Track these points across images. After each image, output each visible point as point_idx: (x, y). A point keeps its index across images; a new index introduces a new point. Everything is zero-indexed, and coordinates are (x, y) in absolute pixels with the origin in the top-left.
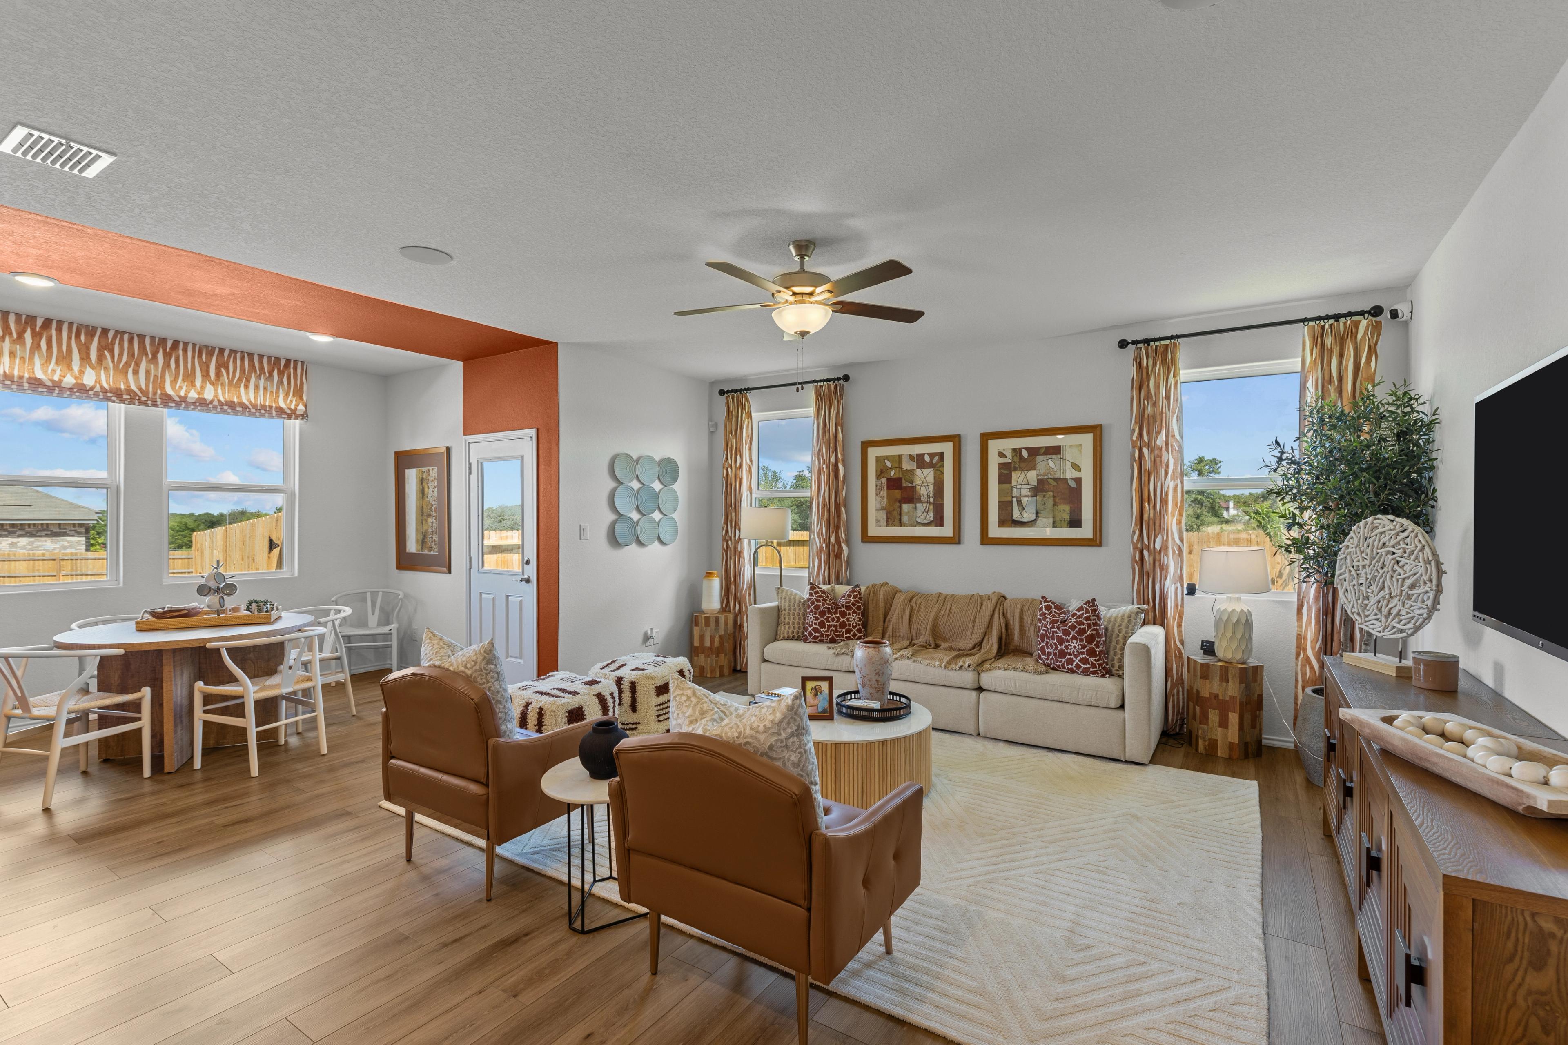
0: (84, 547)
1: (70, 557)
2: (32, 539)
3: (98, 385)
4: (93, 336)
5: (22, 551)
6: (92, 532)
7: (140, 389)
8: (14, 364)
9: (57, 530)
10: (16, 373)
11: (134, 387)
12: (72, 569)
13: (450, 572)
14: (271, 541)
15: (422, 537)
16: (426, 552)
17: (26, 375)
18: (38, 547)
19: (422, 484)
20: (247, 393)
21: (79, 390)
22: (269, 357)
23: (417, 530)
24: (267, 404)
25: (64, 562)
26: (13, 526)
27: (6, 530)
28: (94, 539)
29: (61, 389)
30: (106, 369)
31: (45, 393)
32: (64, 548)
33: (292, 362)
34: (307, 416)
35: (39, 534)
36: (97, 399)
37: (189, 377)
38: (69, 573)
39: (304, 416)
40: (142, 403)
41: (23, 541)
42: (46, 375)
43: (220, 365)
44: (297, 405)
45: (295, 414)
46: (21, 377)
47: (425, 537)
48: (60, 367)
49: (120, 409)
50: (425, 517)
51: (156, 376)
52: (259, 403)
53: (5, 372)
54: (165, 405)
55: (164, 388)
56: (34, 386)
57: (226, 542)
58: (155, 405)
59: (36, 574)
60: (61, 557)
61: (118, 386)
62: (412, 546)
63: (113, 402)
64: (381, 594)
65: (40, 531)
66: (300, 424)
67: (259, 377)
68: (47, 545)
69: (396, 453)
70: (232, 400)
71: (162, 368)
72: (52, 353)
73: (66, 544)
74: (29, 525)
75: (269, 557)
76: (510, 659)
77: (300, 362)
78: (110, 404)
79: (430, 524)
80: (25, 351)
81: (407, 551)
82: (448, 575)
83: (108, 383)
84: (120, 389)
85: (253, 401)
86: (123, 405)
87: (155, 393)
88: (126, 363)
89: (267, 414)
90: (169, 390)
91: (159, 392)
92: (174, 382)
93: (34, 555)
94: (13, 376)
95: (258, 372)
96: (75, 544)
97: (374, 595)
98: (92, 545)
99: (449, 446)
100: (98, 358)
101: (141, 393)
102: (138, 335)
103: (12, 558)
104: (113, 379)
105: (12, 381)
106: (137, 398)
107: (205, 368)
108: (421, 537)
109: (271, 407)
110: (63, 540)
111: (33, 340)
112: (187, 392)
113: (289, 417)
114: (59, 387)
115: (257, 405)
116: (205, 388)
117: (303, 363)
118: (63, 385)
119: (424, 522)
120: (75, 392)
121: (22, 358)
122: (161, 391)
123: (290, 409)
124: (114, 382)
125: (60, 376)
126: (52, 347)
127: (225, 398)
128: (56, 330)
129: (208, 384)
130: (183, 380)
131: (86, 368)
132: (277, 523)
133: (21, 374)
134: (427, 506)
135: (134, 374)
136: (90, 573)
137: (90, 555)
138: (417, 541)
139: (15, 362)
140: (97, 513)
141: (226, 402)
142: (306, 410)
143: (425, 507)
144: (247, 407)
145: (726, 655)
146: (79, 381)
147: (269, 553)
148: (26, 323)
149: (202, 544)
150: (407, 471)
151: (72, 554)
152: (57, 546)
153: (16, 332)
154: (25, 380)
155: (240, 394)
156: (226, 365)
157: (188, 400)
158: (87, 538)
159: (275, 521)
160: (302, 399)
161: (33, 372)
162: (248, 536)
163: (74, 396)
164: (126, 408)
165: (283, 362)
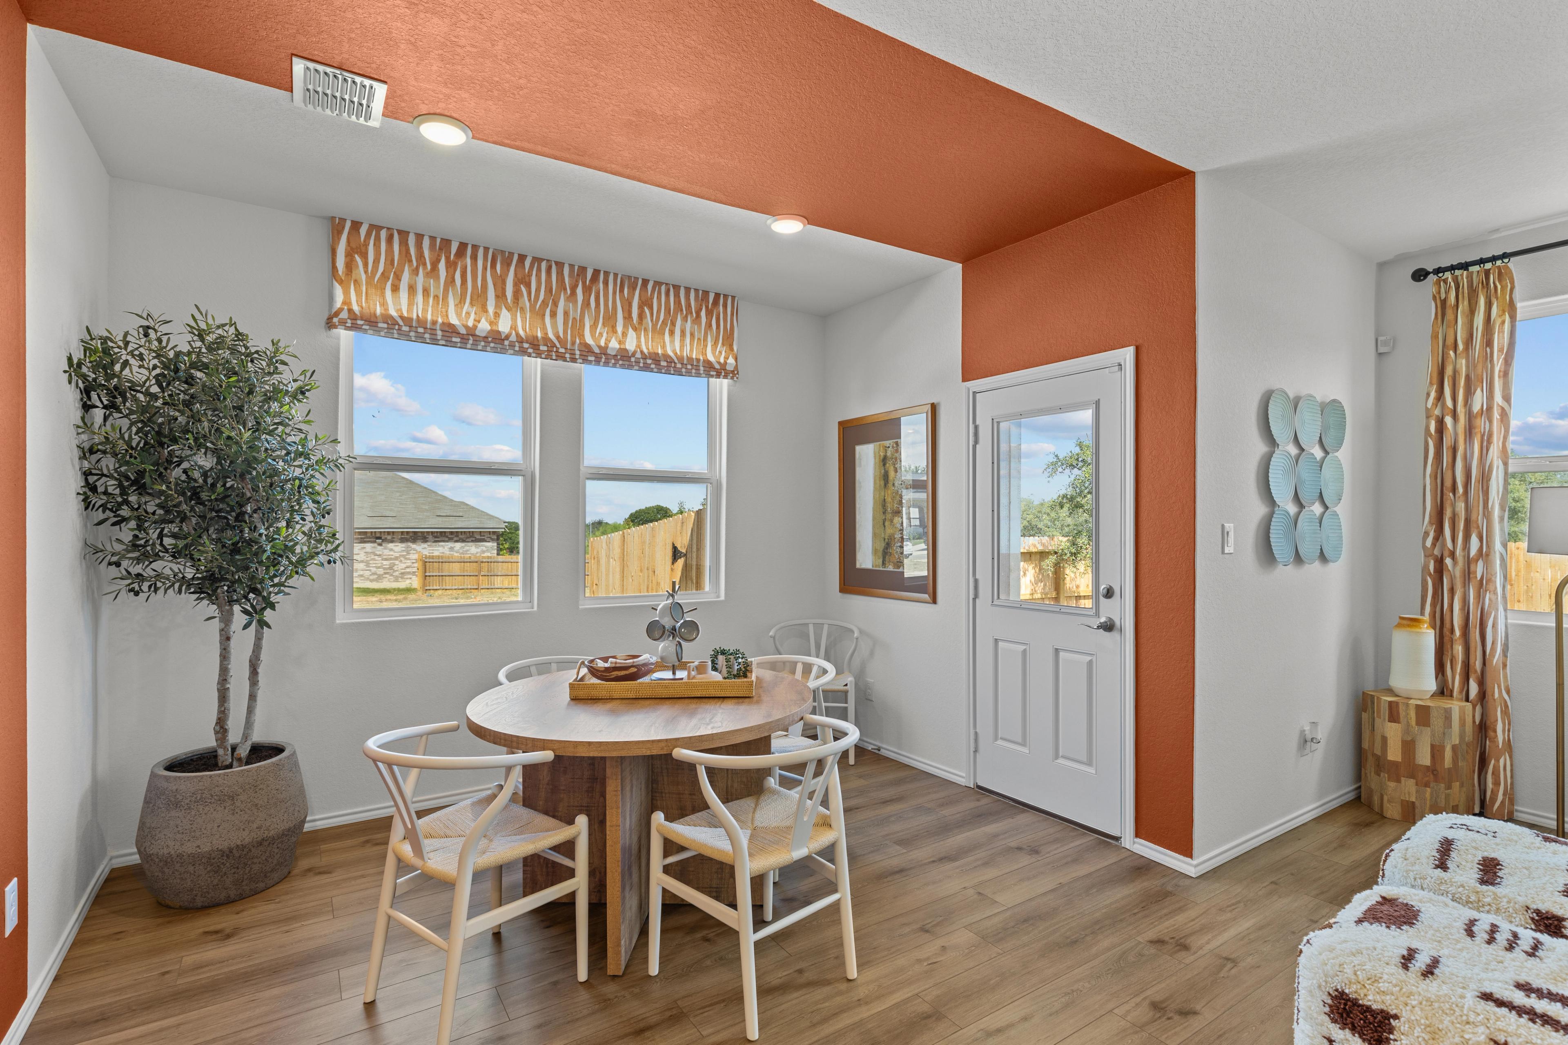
0: (495, 552)
1: (487, 560)
2: (463, 544)
3: (514, 332)
4: (509, 265)
5: (456, 554)
6: (501, 539)
7: (558, 337)
8: (428, 305)
9: (478, 537)
10: (429, 317)
11: (551, 335)
12: (488, 571)
13: (934, 601)
14: (675, 548)
15: (883, 545)
16: (890, 568)
17: (440, 320)
18: (468, 551)
19: (884, 465)
20: (672, 342)
21: (495, 340)
22: (696, 290)
23: (875, 535)
24: (694, 357)
25: (483, 565)
26: (452, 533)
27: (447, 537)
28: (502, 544)
29: (475, 337)
30: (522, 310)
31: (459, 345)
32: (483, 552)
33: (722, 296)
34: (738, 373)
35: (468, 540)
36: (512, 352)
37: (610, 320)
38: (486, 574)
39: (733, 374)
40: (561, 357)
41: (458, 545)
42: (459, 320)
43: (643, 303)
44: (726, 358)
45: (725, 370)
46: (434, 323)
47: (888, 545)
48: (475, 308)
49: (536, 365)
50: (889, 516)
51: (574, 319)
52: (685, 355)
53: (418, 316)
54: (585, 361)
55: (583, 336)
56: (447, 334)
57: (624, 549)
58: (574, 360)
59: (465, 574)
60: (481, 560)
61: (535, 334)
62: (866, 559)
63: (530, 356)
64: (826, 627)
65: (468, 538)
66: (729, 386)
67: (685, 319)
68: (473, 550)
69: (840, 423)
70: (656, 351)
71: (581, 308)
72: (467, 289)
73: (484, 548)
74: (461, 532)
75: (672, 570)
76: (1061, 761)
77: (730, 297)
78: (526, 358)
79: (898, 526)
80: (439, 288)
81: (858, 566)
82: (933, 605)
83: (524, 330)
84: (537, 337)
85: (679, 353)
86: (539, 360)
87: (573, 343)
88: (543, 301)
89: (694, 371)
90: (589, 340)
91: (578, 341)
92: (594, 327)
93: (464, 557)
94: (426, 322)
95: (685, 312)
96: (488, 549)
97: (818, 627)
98: (501, 550)
99: (935, 401)
100: (514, 296)
101: (559, 342)
102: (557, 263)
103: (451, 560)
104: (530, 324)
105: (425, 328)
106: (555, 349)
107: (627, 307)
108: (881, 546)
109: (698, 360)
110: (482, 546)
111: (447, 272)
112: (608, 341)
113: (718, 376)
114: (474, 335)
115: (683, 358)
116: (627, 335)
117: (733, 298)
118: (477, 333)
119: (887, 523)
120: (489, 342)
121: (436, 297)
122: (580, 340)
123: (719, 363)
124: (530, 329)
125: (475, 320)
126: (466, 281)
127: (648, 349)
128: (471, 258)
129: (630, 329)
130: (604, 325)
131: (501, 309)
132: (682, 526)
133: (435, 319)
134: (893, 498)
135: (551, 316)
136: (499, 574)
137: (500, 558)
138: (875, 551)
139: (428, 302)
140: (505, 522)
141: (649, 353)
142: (737, 365)
143: (889, 499)
144: (672, 361)
145: (1462, 785)
146: (495, 328)
147: (673, 563)
148: (440, 249)
149: (598, 552)
150: (858, 448)
151: (488, 557)
152: (479, 550)
153: (430, 261)
154: (438, 328)
155: (664, 342)
156: (650, 302)
157: (609, 352)
158: (498, 544)
159: (679, 524)
160: (732, 349)
161: (447, 316)
162: (647, 543)
163: (488, 349)
164: (542, 365)
165: (712, 297)
